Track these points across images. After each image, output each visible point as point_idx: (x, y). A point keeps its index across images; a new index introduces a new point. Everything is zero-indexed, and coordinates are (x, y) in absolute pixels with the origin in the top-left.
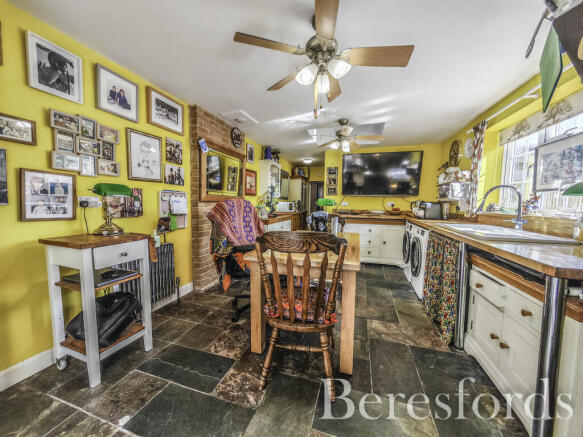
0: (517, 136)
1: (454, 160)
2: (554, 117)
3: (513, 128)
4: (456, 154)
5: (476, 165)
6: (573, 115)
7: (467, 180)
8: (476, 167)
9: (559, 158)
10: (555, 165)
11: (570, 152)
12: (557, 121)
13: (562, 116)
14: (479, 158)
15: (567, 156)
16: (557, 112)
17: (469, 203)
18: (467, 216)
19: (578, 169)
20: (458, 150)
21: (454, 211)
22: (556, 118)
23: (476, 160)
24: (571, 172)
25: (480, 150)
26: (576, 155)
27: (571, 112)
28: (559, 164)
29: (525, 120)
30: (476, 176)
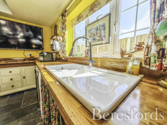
0: (78, 22)
1: (56, 34)
2: (93, 10)
3: (76, 19)
4: (57, 31)
5: (64, 33)
6: (102, 7)
7: (62, 42)
8: (64, 34)
9: (95, 30)
10: (94, 34)
11: (100, 27)
12: (95, 11)
13: (97, 9)
14: (65, 30)
15: (98, 29)
16: (94, 7)
17: (63, 53)
18: (63, 59)
19: (104, 34)
20: (57, 29)
21: (58, 57)
22: (94, 10)
23: (64, 31)
24: (101, 37)
25: (65, 25)
26: (102, 28)
27: (100, 6)
28: (95, 34)
29: (81, 14)
30: (65, 39)
